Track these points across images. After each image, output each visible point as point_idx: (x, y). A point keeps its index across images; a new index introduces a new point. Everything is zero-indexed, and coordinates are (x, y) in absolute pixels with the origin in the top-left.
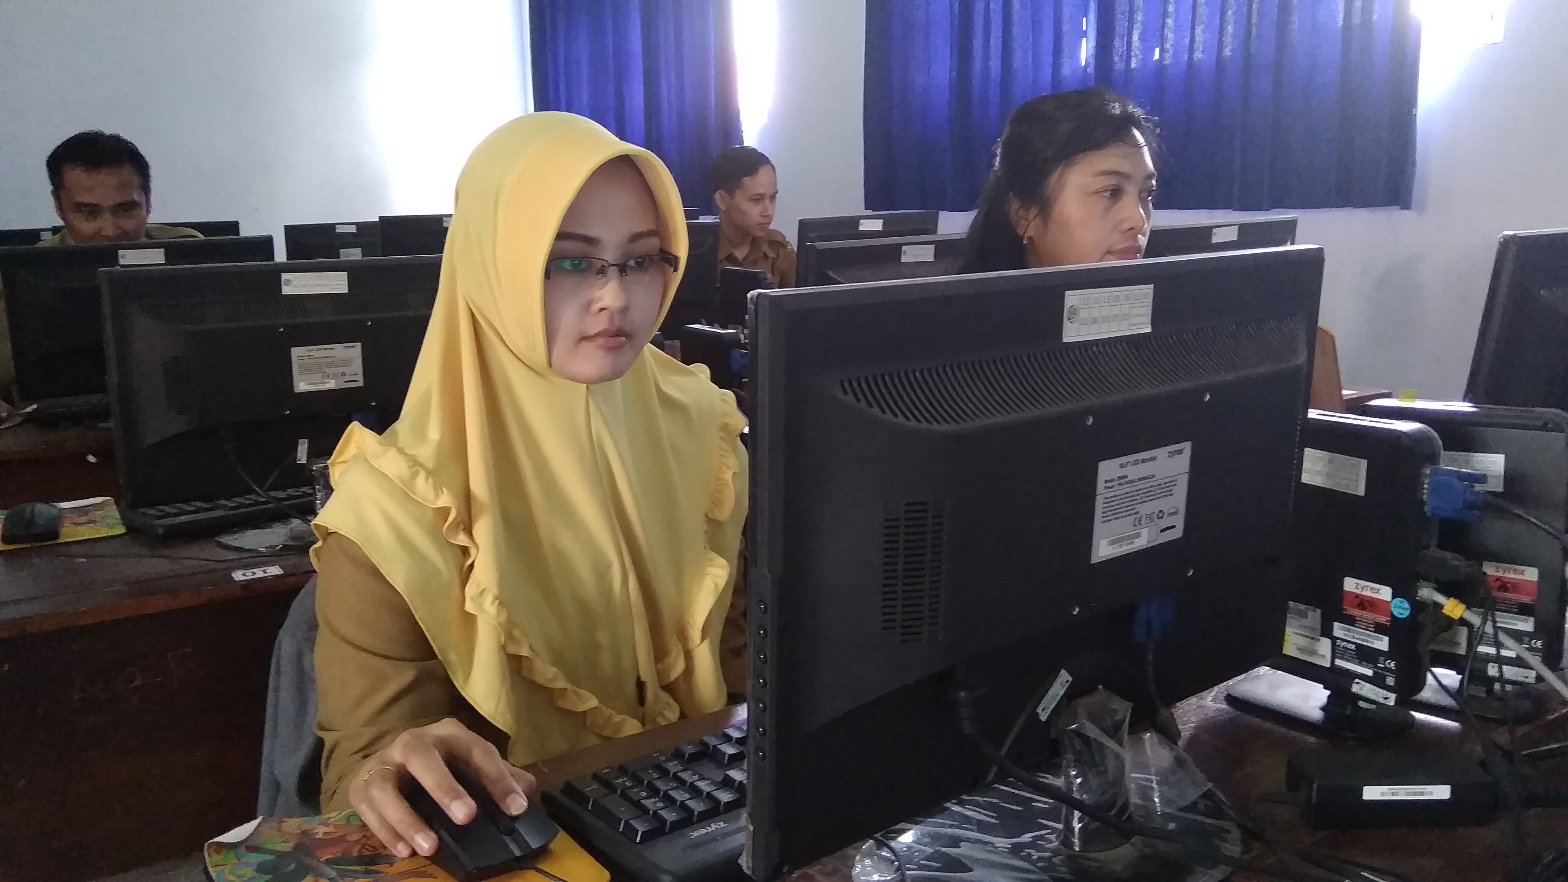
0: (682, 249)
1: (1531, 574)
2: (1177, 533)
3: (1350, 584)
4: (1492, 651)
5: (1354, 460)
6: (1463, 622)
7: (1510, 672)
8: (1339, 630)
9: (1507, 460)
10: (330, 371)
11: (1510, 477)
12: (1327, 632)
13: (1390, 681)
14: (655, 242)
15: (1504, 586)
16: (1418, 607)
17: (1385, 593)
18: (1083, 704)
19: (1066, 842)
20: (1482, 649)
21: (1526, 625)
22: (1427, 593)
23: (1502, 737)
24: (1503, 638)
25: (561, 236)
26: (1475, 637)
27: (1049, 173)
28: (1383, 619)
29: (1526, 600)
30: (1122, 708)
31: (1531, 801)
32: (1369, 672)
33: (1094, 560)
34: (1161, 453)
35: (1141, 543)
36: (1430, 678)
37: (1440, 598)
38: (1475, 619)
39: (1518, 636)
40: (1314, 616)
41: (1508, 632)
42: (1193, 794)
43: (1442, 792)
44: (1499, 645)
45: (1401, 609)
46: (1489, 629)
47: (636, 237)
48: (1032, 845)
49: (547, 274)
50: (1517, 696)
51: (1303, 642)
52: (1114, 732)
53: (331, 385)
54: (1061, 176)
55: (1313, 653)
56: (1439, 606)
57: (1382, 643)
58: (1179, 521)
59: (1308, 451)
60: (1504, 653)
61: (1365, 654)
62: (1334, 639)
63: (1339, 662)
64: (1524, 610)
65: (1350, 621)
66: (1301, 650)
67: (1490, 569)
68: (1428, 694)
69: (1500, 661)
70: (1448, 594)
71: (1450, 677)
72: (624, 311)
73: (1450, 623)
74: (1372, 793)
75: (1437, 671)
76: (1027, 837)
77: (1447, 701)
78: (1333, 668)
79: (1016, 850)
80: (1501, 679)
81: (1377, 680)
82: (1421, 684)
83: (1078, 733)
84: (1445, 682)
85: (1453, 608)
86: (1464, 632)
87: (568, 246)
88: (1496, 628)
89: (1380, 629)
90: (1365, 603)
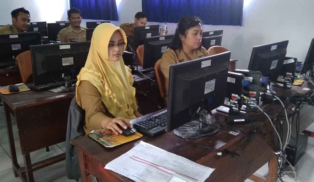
0: (126, 41)
1: (255, 93)
2: (213, 90)
3: (233, 95)
4: (250, 103)
5: (233, 79)
6: (246, 99)
7: (252, 105)
8: (231, 100)
9: (253, 78)
10: (68, 62)
11: (253, 80)
12: (229, 101)
13: (237, 107)
14: (122, 41)
15: (252, 94)
16: (241, 97)
17: (237, 96)
18: (202, 111)
19: (200, 128)
20: (249, 102)
21: (255, 99)
22: (242, 96)
23: (251, 113)
24: (251, 101)
25: (110, 41)
26: (248, 101)
27: (186, 30)
28: (237, 99)
29: (255, 96)
30: (207, 111)
31: (254, 121)
32: (235, 106)
33: (205, 94)
34: (212, 81)
35: (210, 91)
36: (242, 107)
37: (244, 96)
38: (248, 99)
39: (253, 101)
40: (228, 99)
41: (252, 100)
42: (214, 122)
43: (243, 120)
44: (251, 102)
45: (239, 98)
46: (250, 100)
47: (120, 41)
48: (195, 128)
49: (108, 47)
50: (253, 108)
51: (226, 102)
52: (205, 114)
53: (68, 64)
54: (188, 31)
55: (228, 104)
56: (244, 97)
57: (237, 102)
58: (214, 89)
59: (228, 77)
60: (251, 103)
61: (234, 104)
62: (230, 102)
63: (231, 105)
64: (255, 97)
65: (233, 99)
66: (226, 103)
67: (250, 92)
68: (242, 109)
69: (251, 104)
70: (245, 96)
71: (245, 106)
72: (119, 51)
73: (245, 99)
74: (235, 121)
75: (243, 105)
76: (195, 127)
77: (244, 109)
78: (230, 106)
79: (193, 129)
80: (251, 106)
81: (236, 107)
82: (241, 107)
83: (202, 115)
84: (244, 107)
85: (245, 97)
86: (247, 101)
87: (111, 43)
88: (251, 100)
89: (236, 100)
90: (234, 97)
